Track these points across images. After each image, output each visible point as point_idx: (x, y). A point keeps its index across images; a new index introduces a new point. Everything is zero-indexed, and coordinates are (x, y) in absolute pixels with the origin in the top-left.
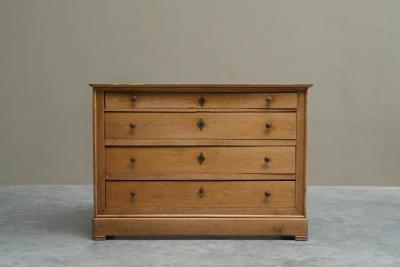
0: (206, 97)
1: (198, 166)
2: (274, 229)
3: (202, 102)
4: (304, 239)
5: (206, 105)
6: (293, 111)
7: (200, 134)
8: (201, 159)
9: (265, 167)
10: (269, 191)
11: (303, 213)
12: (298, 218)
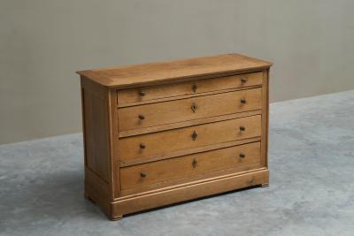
0: (197, 84)
1: (192, 143)
2: (248, 182)
3: (194, 88)
4: (267, 186)
5: (198, 91)
6: (260, 86)
7: (193, 116)
8: (194, 136)
9: (240, 134)
10: (243, 153)
11: (266, 165)
12: (262, 170)
